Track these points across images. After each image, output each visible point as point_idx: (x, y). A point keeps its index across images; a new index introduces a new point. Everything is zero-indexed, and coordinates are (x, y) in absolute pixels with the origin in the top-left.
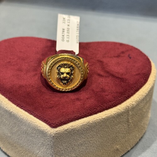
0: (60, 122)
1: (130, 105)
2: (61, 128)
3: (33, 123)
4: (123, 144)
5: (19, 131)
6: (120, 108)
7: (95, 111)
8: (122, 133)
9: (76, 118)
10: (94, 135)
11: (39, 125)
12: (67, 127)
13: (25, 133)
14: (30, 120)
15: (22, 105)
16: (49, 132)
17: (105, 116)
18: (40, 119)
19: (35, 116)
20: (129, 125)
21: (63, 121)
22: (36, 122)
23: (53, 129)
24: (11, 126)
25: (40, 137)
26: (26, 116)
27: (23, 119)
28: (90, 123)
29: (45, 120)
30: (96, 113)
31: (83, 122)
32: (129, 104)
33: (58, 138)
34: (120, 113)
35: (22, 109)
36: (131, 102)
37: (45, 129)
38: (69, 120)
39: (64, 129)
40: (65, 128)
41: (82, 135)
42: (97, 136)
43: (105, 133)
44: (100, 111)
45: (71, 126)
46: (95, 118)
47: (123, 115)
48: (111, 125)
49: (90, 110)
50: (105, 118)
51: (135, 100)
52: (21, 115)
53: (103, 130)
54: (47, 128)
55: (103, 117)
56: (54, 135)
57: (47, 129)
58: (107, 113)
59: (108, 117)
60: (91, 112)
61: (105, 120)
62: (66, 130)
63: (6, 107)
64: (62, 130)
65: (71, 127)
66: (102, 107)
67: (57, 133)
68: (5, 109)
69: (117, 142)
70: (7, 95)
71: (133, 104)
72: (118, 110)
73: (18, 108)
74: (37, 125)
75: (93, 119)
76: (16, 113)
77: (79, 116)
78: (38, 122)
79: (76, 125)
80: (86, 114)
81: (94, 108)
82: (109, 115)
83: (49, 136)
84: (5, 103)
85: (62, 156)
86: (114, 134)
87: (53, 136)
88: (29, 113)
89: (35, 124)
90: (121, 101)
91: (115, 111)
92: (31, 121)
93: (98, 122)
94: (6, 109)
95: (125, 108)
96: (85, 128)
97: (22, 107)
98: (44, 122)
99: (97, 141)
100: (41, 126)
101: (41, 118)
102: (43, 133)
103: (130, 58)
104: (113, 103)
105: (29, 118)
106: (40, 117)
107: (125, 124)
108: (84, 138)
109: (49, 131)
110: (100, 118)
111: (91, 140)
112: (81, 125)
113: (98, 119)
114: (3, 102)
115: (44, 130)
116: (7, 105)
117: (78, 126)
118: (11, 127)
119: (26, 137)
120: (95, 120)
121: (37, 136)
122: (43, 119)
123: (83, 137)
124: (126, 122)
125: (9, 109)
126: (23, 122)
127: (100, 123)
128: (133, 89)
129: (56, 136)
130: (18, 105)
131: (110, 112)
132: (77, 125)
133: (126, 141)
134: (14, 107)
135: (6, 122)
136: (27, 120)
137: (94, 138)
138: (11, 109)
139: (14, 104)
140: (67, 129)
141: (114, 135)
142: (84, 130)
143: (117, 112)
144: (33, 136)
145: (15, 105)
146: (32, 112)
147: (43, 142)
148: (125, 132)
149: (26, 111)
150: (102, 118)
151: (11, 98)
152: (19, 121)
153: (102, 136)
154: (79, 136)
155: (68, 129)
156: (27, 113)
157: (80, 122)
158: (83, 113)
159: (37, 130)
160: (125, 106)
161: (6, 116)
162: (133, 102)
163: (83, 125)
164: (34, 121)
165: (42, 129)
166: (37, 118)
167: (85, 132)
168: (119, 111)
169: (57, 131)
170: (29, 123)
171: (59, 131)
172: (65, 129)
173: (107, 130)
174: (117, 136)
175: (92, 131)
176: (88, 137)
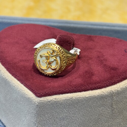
0: (45, 93)
1: (115, 91)
3: (22, 91)
5: (11, 98)
7: (80, 89)
8: (105, 117)
9: (60, 92)
10: (76, 112)
11: (26, 93)
12: (51, 98)
13: (16, 101)
14: (20, 88)
15: (16, 75)
16: (34, 100)
17: (89, 95)
18: (28, 88)
19: (25, 86)
21: (48, 93)
22: (24, 91)
23: (38, 98)
24: (5, 94)
25: (26, 105)
26: (17, 85)
28: (73, 99)
29: (32, 90)
30: (80, 91)
31: (67, 96)
32: (113, 89)
34: (104, 95)
35: (16, 78)
36: (116, 88)
37: (31, 97)
38: (53, 93)
39: (47, 100)
40: (49, 99)
41: (64, 109)
42: (80, 113)
43: (88, 112)
45: (54, 99)
46: (78, 96)
47: (106, 99)
48: (94, 106)
49: (75, 87)
50: (88, 97)
51: (120, 87)
52: (14, 83)
53: (85, 109)
55: (87, 96)
56: (37, 104)
58: (90, 93)
59: (91, 97)
60: (75, 89)
65: (54, 100)
69: (99, 124)
72: (102, 92)
73: (13, 77)
74: (25, 93)
75: (77, 96)
77: (63, 91)
78: (26, 91)
79: (59, 98)
80: (70, 90)
81: (79, 87)
82: (93, 95)
83: (33, 104)
84: (3, 72)
85: (44, 126)
86: (96, 116)
87: (37, 105)
88: (20, 82)
89: (24, 92)
91: (98, 93)
92: (21, 89)
93: (81, 100)
94: (3, 76)
95: (109, 92)
96: (68, 103)
98: (31, 91)
99: (79, 119)
102: (29, 100)
103: (126, 52)
104: (98, 86)
105: (20, 86)
106: (29, 86)
108: (67, 113)
110: (83, 96)
111: (73, 116)
112: (64, 99)
113: (81, 97)
114: (2, 71)
116: (5, 73)
117: (61, 99)
118: (6, 94)
119: (16, 105)
120: (78, 97)
121: (24, 103)
122: (31, 88)
123: (65, 112)
124: (110, 107)
125: (5, 77)
126: (14, 90)
127: (83, 101)
129: (39, 105)
130: (13, 75)
131: (94, 93)
134: (10, 76)
136: (17, 88)
137: (76, 115)
138: (7, 77)
140: (50, 100)
142: (66, 105)
143: (101, 94)
144: (21, 104)
145: (11, 74)
146: (23, 82)
148: (108, 117)
150: (85, 97)
151: (9, 68)
152: (12, 89)
153: (85, 115)
155: (51, 101)
156: (18, 83)
157: (64, 96)
158: (68, 89)
159: (25, 97)
160: (109, 90)
161: (3, 84)
163: (66, 100)
165: (29, 96)
167: (67, 107)
168: (103, 94)
169: (41, 101)
170: (19, 90)
171: (43, 101)
173: (89, 110)
174: (99, 118)
175: (74, 107)
176: (70, 113)
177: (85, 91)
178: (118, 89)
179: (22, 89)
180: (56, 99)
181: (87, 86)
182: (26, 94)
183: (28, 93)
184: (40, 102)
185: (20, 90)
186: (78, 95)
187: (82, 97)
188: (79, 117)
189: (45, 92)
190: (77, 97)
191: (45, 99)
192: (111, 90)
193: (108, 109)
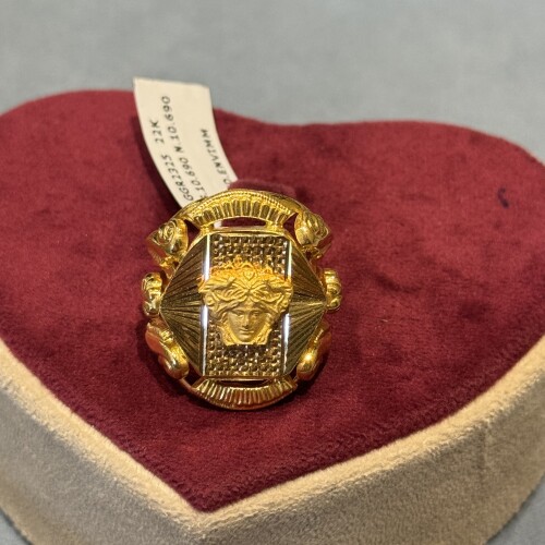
0: (229, 492)
1: (490, 417)
2: (230, 512)
3: (131, 486)
4: (457, 536)
5: (79, 495)
7: (358, 446)
8: (457, 505)
9: (287, 473)
10: (352, 524)
11: (152, 496)
12: (255, 507)
13: (103, 508)
14: (120, 471)
15: (91, 412)
16: (186, 524)
17: (395, 463)
18: (155, 474)
19: (138, 460)
20: (481, 477)
21: (240, 489)
22: (140, 485)
23: (204, 515)
24: (51, 472)
25: (154, 533)
26: (105, 456)
27: (95, 465)
28: (337, 490)
29: (174, 481)
30: (361, 452)
31: (313, 486)
32: (485, 412)
34: (452, 447)
35: (91, 424)
37: (174, 513)
38: (260, 482)
39: (242, 515)
40: (247, 512)
41: (307, 529)
42: (364, 525)
43: (393, 514)
44: (376, 444)
45: (266, 505)
46: (356, 474)
47: (460, 452)
48: (415, 488)
49: (338, 442)
50: (392, 471)
51: (510, 395)
52: (89, 449)
53: (384, 505)
54: (179, 510)
55: (388, 468)
56: (204, 537)
57: (180, 515)
58: (400, 452)
59: (403, 465)
60: (342, 449)
61: (395, 475)
62: (249, 518)
63: (34, 413)
64: (234, 518)
65: (266, 509)
66: (384, 430)
67: (216, 530)
68: (29, 416)
69: (436, 532)
70: (37, 366)
71: (501, 411)
72: (445, 437)
73: (76, 420)
74: (145, 496)
75: (351, 476)
76: (70, 439)
77: (296, 468)
78: (147, 485)
79: (286, 498)
80: (323, 459)
81: (356, 436)
82: (411, 458)
83: (187, 537)
84: (31, 396)
86: (425, 512)
87: (203, 540)
88: (116, 444)
89: (139, 489)
90: (458, 403)
91: (431, 443)
92: (123, 478)
93: (368, 486)
94: (34, 417)
95: (469, 429)
96: (320, 509)
97: (93, 420)
98: (172, 486)
100: (160, 500)
101: (161, 471)
102: (166, 526)
103: (505, 204)
104: (427, 414)
105: (117, 465)
106: (156, 465)
107: (470, 474)
108: (316, 537)
109: (186, 521)
110: (374, 470)
111: (340, 541)
112: (305, 497)
113: (366, 474)
114: (23, 388)
115: (169, 514)
116: (38, 402)
117: (292, 502)
118: (51, 475)
119: (105, 520)
120: (358, 480)
121: (145, 527)
122: (168, 474)
123: (310, 536)
124: (472, 470)
125: (46, 422)
126: (95, 474)
127: (374, 487)
128: (503, 351)
129: (211, 539)
130: (77, 409)
131: (415, 447)
132: (290, 499)
133: (469, 523)
134: (63, 416)
135: (34, 456)
136: (108, 472)
137: (350, 532)
138: (52, 423)
139: (64, 402)
140: (252, 515)
141: (424, 516)
142: (314, 514)
143: (441, 446)
144: (130, 525)
145: (68, 405)
146: (127, 444)
148: (466, 500)
149: (106, 434)
150: (383, 471)
151: (52, 378)
152: (80, 468)
153: (383, 523)
154: (296, 532)
155: (255, 515)
157: (303, 486)
158: (315, 455)
159: (147, 510)
160: (470, 421)
161: (34, 438)
162: (501, 404)
163: (312, 499)
164: (135, 479)
165: (164, 511)
166: (147, 468)
167: (318, 519)
168: (447, 442)
169: (216, 524)
170: (117, 482)
171: (225, 522)
172: (246, 515)
173: (399, 504)
174: (436, 517)
175: (345, 512)
176: (330, 533)
177: (379, 446)
178: (502, 408)
179: (129, 477)
180: (272, 505)
181: (385, 426)
182: (152, 500)
183: (159, 496)
184: (215, 527)
185: (125, 482)
186: (356, 470)
187: (371, 475)
188: (361, 537)
189: (229, 488)
190: (352, 479)
191: (233, 515)
192: (474, 418)
193: (467, 479)
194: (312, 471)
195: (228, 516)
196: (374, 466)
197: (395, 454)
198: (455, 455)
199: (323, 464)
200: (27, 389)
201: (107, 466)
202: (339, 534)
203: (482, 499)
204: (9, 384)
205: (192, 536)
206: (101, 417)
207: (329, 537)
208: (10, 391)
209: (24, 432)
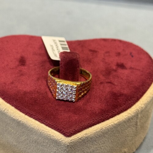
0: (74, 131)
1: (140, 108)
2: (75, 137)
3: (45, 133)
4: (130, 147)
5: (27, 140)
6: (130, 112)
7: (107, 117)
8: (130, 136)
9: (89, 125)
10: (106, 141)
11: (52, 134)
13: (35, 142)
14: (42, 129)
15: (31, 114)
16: (63, 141)
17: (117, 121)
18: (52, 128)
19: (47, 125)
20: (136, 128)
21: (77, 130)
22: (48, 132)
23: (68, 138)
24: (18, 135)
25: (52, 146)
26: (37, 125)
27: (34, 128)
28: (103, 129)
29: (58, 129)
30: (108, 119)
31: (97, 128)
32: (138, 107)
33: (72, 146)
35: (31, 117)
36: (140, 105)
37: (59, 138)
38: (83, 128)
39: (78, 138)
40: (79, 136)
41: (95, 142)
42: (109, 141)
43: (116, 138)
44: (112, 116)
45: (84, 134)
46: (107, 125)
48: (121, 130)
49: (102, 116)
50: (117, 124)
51: (144, 102)
52: (32, 124)
53: (114, 135)
54: (61, 137)
55: (115, 123)
56: (68, 144)
58: (118, 118)
59: (119, 122)
60: (103, 118)
62: (80, 138)
63: (14, 116)
64: (76, 138)
65: (85, 135)
66: (114, 113)
67: (72, 142)
68: (12, 117)
69: (125, 145)
70: (13, 103)
71: (142, 107)
73: (27, 117)
74: (50, 135)
75: (106, 125)
76: (25, 122)
77: (92, 123)
78: (50, 132)
79: (90, 132)
80: (98, 121)
81: (106, 114)
82: (121, 120)
83: (63, 145)
86: (123, 138)
87: (68, 146)
88: (39, 122)
89: (48, 133)
90: (131, 104)
91: (126, 116)
92: (43, 130)
93: (110, 128)
94: (14, 117)
95: (135, 112)
96: (98, 135)
97: (32, 116)
98: (58, 131)
99: (108, 147)
100: (55, 135)
101: (54, 127)
102: (56, 142)
103: (132, 56)
104: (124, 108)
105: (41, 127)
106: (52, 126)
107: (134, 127)
108: (97, 145)
111: (102, 146)
112: (95, 132)
113: (110, 125)
114: (10, 110)
115: (58, 139)
116: (15, 113)
117: (91, 133)
119: (36, 146)
120: (108, 126)
121: (49, 145)
122: (56, 128)
123: (95, 144)
124: (134, 125)
125: (18, 118)
126: (34, 131)
127: (112, 129)
129: (70, 145)
130: (26, 113)
131: (122, 117)
132: (91, 132)
133: (133, 143)
134: (22, 116)
135: (13, 131)
136: (38, 130)
137: (105, 143)
138: (20, 118)
139: (22, 112)
140: (81, 137)
141: (123, 139)
143: (128, 117)
144: (44, 146)
145: (24, 113)
146: (43, 121)
147: (56, 151)
148: (132, 135)
149: (36, 119)
150: (114, 124)
151: (18, 106)
152: (29, 130)
154: (92, 143)
155: (82, 137)
156: (37, 123)
158: (96, 120)
159: (50, 139)
161: (13, 125)
162: (142, 105)
163: (96, 132)
165: (56, 138)
166: (49, 127)
167: (98, 138)
168: (130, 115)
169: (71, 140)
170: (41, 132)
172: (79, 137)
173: (117, 135)
174: (125, 140)
175: (104, 137)
176: (100, 143)
179: (45, 130)
180: (86, 134)
182: (52, 136)
184: (71, 141)
185: (43, 132)
186: (107, 124)
187: (111, 125)
188: (107, 145)
190: (107, 126)
191: (76, 137)
192: (136, 109)
193: (133, 128)
194: (96, 124)
195: (75, 138)
196: (112, 122)
197: (117, 119)
198: (131, 120)
199: (98, 122)
200: (11, 110)
201: (37, 128)
202: (103, 144)
203: (136, 135)
204: (5, 109)
205: (65, 144)
206: (34, 115)
207: (100, 145)
208: (6, 111)
209: (9, 124)
